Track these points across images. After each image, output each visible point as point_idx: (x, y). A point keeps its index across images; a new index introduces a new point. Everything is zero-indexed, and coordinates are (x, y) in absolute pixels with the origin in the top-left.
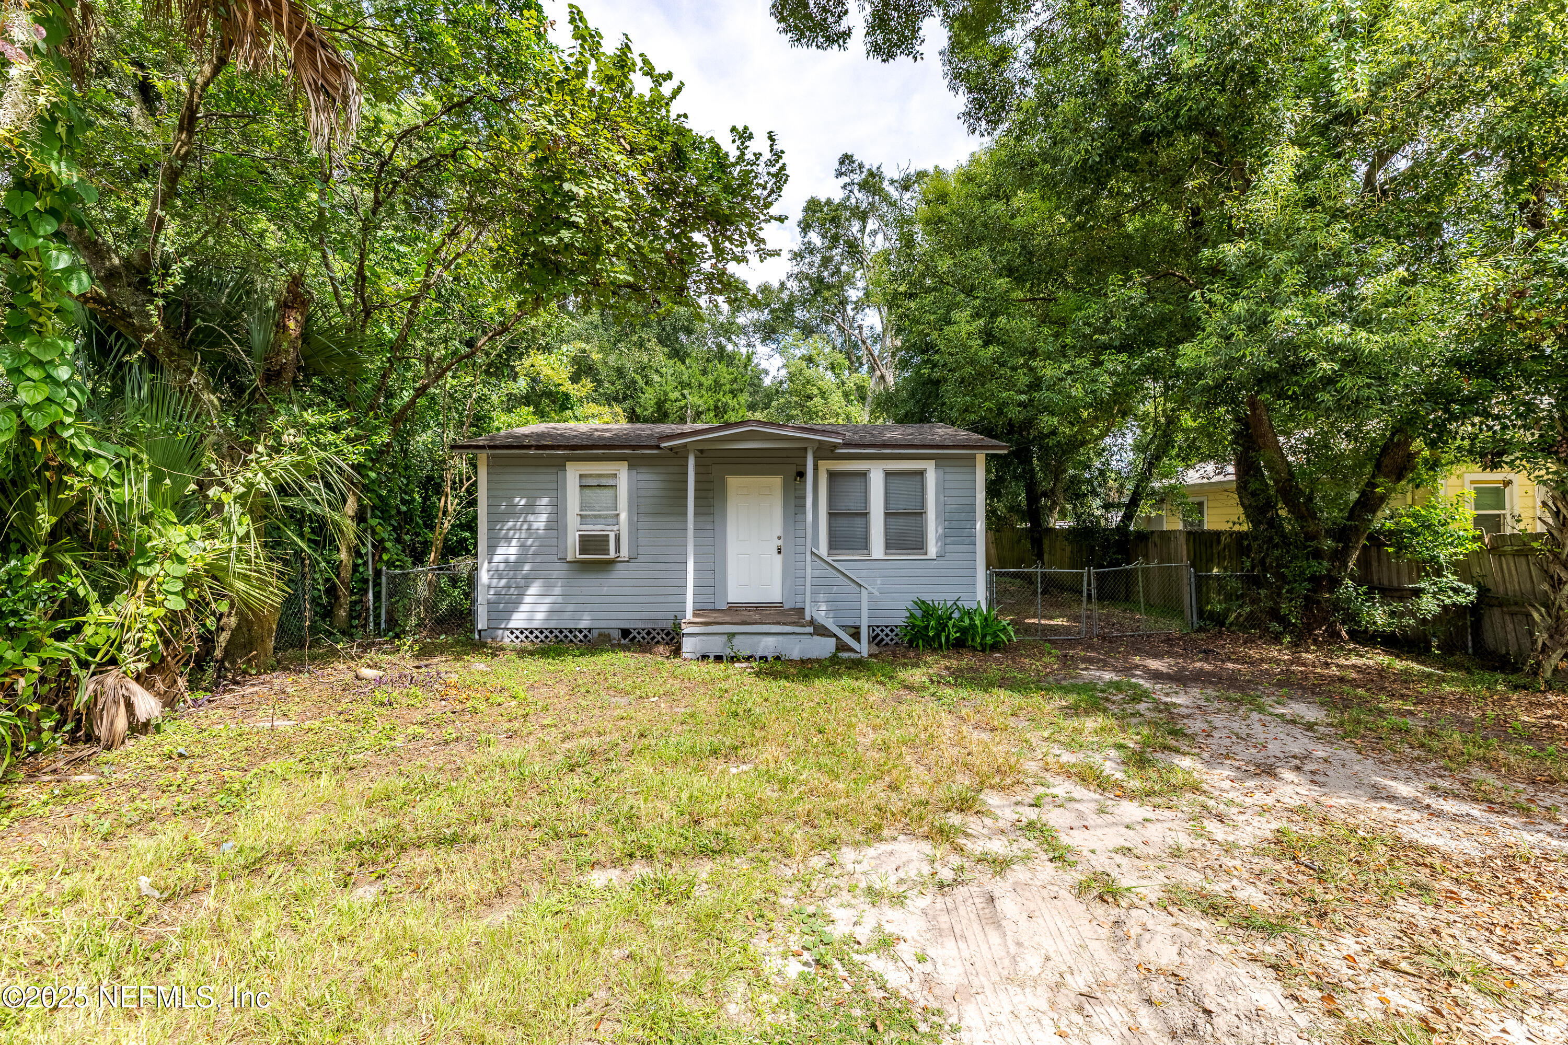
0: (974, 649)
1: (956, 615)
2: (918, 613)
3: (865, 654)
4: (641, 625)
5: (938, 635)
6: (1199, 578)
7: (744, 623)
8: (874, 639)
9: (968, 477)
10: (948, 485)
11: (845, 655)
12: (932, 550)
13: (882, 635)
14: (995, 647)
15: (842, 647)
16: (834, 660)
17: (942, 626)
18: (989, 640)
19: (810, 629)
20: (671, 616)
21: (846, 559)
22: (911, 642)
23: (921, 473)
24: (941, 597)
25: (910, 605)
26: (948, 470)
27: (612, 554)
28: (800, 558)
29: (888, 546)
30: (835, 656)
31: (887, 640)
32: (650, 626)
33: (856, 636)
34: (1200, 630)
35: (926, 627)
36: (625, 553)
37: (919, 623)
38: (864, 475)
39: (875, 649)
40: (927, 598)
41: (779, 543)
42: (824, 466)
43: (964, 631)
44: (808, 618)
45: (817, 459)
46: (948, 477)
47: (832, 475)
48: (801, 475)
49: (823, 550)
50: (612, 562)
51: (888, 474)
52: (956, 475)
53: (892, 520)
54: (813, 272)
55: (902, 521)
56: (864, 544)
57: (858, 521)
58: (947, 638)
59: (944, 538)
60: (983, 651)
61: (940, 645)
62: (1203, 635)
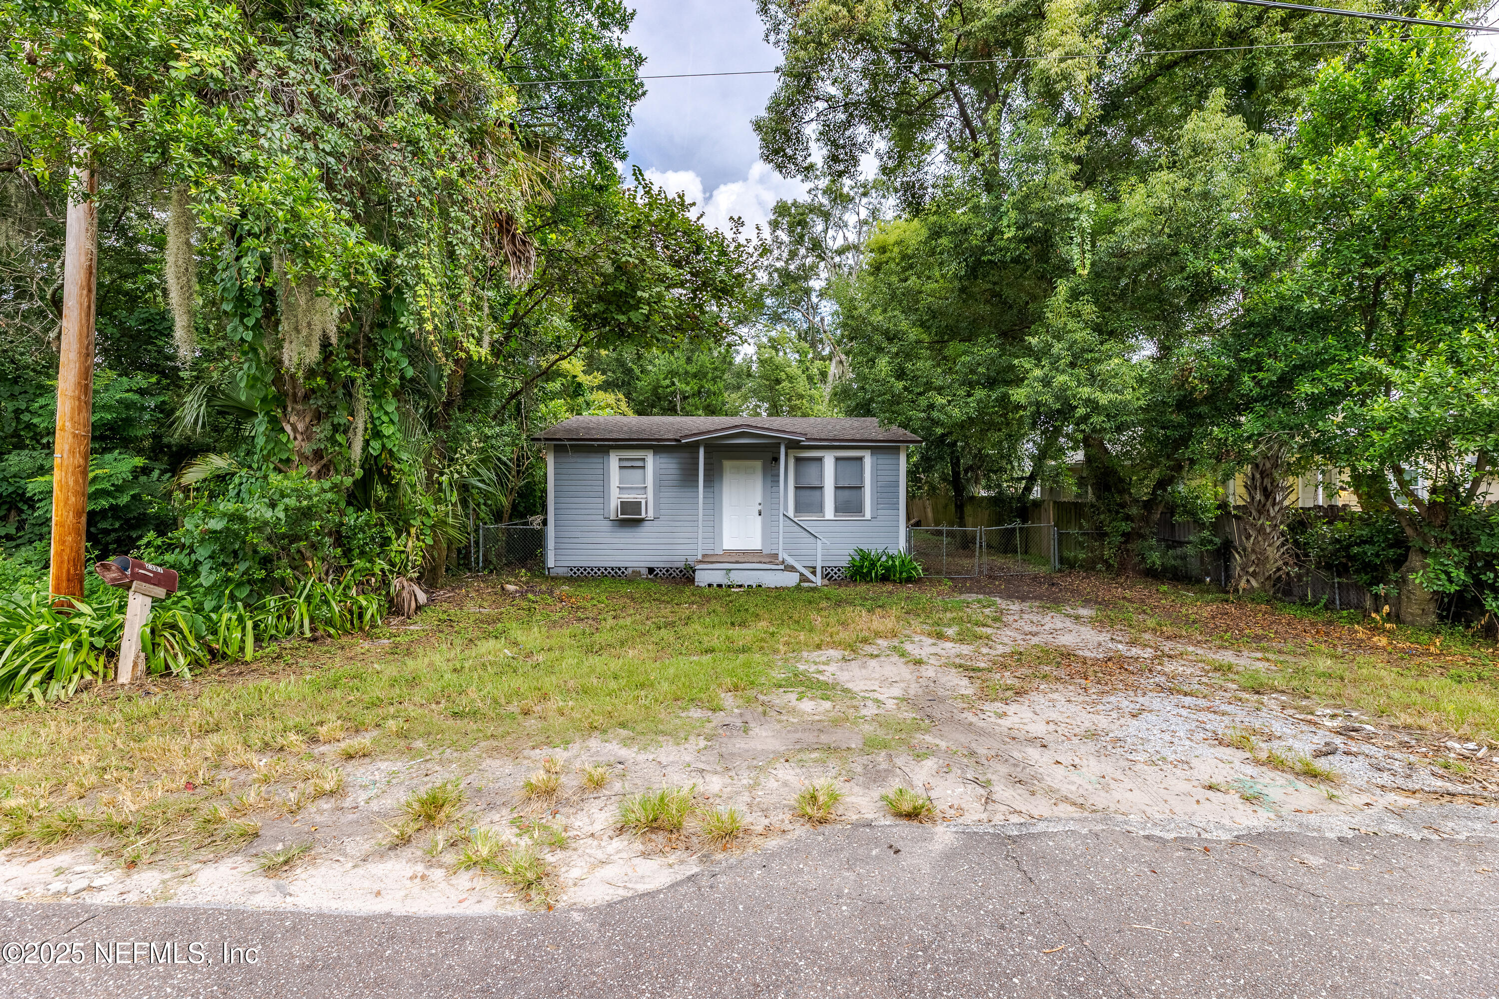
0: (895, 581)
1: (884, 559)
2: (857, 558)
3: (819, 584)
4: (661, 565)
5: (870, 572)
6: (1060, 535)
7: (737, 562)
8: (826, 576)
9: (894, 462)
10: (879, 467)
11: (806, 585)
12: (868, 515)
13: (832, 573)
14: (909, 580)
15: (803, 579)
16: (798, 587)
17: (873, 564)
18: (904, 575)
19: (782, 567)
20: (683, 558)
21: (806, 519)
22: (852, 577)
23: (860, 459)
24: (874, 546)
25: (852, 552)
26: (880, 456)
27: (643, 515)
28: (774, 518)
29: (837, 510)
30: (799, 584)
31: (836, 576)
32: (668, 565)
33: (814, 573)
34: (1060, 571)
35: (862, 567)
36: (651, 514)
37: (857, 564)
38: (820, 460)
39: (826, 582)
40: (865, 548)
41: (760, 508)
42: (793, 453)
43: (888, 569)
44: (781, 559)
45: (787, 448)
46: (880, 462)
47: (798, 460)
48: (776, 459)
49: (791, 513)
50: (643, 520)
51: (837, 459)
52: (885, 460)
53: (840, 492)
54: (780, 264)
55: (847, 493)
56: (820, 508)
57: (817, 493)
58: (876, 573)
59: (876, 504)
60: (901, 583)
61: (871, 580)
62: (1059, 575)
